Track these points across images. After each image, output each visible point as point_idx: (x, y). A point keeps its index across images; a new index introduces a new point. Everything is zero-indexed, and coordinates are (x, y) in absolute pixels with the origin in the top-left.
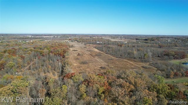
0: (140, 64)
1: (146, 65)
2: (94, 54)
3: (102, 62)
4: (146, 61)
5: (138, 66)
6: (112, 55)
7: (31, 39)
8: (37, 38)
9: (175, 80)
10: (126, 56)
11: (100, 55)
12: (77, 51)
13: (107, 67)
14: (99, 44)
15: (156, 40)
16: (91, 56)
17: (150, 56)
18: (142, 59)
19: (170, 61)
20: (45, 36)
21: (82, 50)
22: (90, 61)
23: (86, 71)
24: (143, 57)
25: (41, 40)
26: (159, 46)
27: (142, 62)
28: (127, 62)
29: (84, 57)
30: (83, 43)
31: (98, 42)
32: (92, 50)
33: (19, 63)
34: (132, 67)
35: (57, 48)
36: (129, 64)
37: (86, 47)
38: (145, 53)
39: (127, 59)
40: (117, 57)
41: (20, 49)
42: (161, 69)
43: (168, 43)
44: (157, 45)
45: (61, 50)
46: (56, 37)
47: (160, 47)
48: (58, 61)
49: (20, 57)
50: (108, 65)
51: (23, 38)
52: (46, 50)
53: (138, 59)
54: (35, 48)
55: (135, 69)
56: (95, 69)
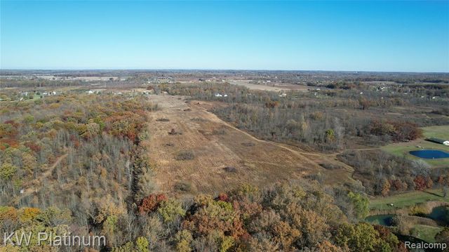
0: (317, 157)
1: (330, 159)
2: (209, 131)
3: (228, 153)
4: (329, 150)
5: (311, 162)
6: (252, 131)
7: (53, 85)
8: (68, 85)
9: (393, 200)
10: (284, 135)
11: (224, 133)
12: (168, 120)
13: (240, 168)
14: (220, 100)
15: (354, 87)
16: (202, 136)
17: (339, 133)
18: (322, 143)
19: (383, 145)
20: (88, 76)
21: (179, 118)
22: (200, 151)
23: (190, 179)
24: (322, 138)
25: (78, 88)
26: (361, 103)
27: (320, 150)
28: (287, 150)
29: (186, 139)
30: (183, 97)
31: (218, 95)
32: (204, 118)
33: (26, 164)
34: (299, 165)
35: (119, 117)
36: (290, 157)
37: (188, 110)
39: (287, 143)
40: (263, 139)
41: (26, 122)
42: (362, 170)
43: (380, 96)
44: (357, 103)
45: (130, 122)
46: (115, 78)
47: (363, 107)
48: (123, 153)
49: (29, 148)
50: (242, 162)
51: (33, 85)
52: (92, 125)
53: (311, 142)
54: (64, 119)
55: (304, 173)
56: (211, 174)
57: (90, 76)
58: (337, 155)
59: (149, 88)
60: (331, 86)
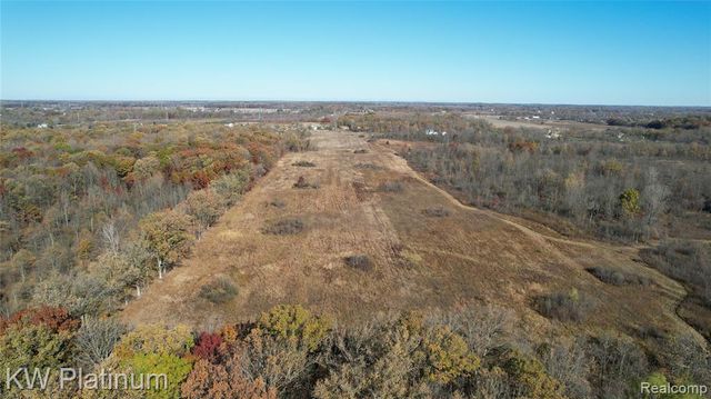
0: (586, 251)
1: (618, 258)
2: (372, 185)
3: (380, 227)
4: (622, 235)
5: (568, 261)
10: (522, 198)
11: (398, 189)
12: (312, 165)
15: (705, 125)
16: (352, 193)
17: (655, 201)
18: (607, 221)
21: (335, 163)
22: (325, 221)
23: (250, 277)
24: (609, 210)
27: (600, 235)
28: (519, 231)
29: (317, 196)
31: (431, 133)
32: (379, 165)
34: (532, 265)
36: (517, 247)
37: (363, 151)
38: (630, 185)
39: (523, 217)
40: (473, 205)
50: (397, 248)
53: (581, 218)
55: (536, 286)
58: (642, 252)
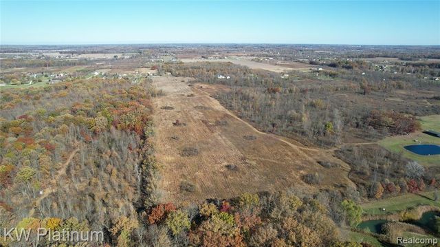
0: (316, 152)
1: (327, 155)
2: (212, 122)
3: (230, 148)
4: (328, 144)
5: (310, 159)
6: (254, 121)
8: (74, 64)
9: (385, 204)
10: (284, 127)
11: (226, 124)
12: (172, 108)
13: (241, 166)
14: (223, 83)
15: (356, 66)
16: (205, 127)
17: (338, 126)
18: (321, 137)
19: (381, 139)
20: (92, 53)
21: (183, 106)
22: (204, 146)
23: (194, 179)
24: (322, 131)
25: (83, 68)
26: (362, 87)
27: (319, 144)
28: (287, 145)
29: (190, 131)
30: (186, 79)
31: (221, 77)
32: (207, 106)
33: (43, 165)
34: (298, 162)
35: (126, 109)
36: (289, 153)
37: (192, 95)
39: (287, 136)
40: (263, 131)
42: (358, 169)
43: (382, 78)
45: (136, 116)
46: (119, 56)
47: (364, 92)
48: (131, 149)
49: (44, 148)
50: (244, 159)
51: (40, 65)
52: (100, 120)
53: (311, 135)
54: (74, 112)
55: (302, 172)
56: (214, 173)
57: (95, 53)
58: (336, 151)
59: (153, 68)
60: (333, 65)
